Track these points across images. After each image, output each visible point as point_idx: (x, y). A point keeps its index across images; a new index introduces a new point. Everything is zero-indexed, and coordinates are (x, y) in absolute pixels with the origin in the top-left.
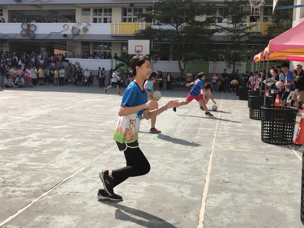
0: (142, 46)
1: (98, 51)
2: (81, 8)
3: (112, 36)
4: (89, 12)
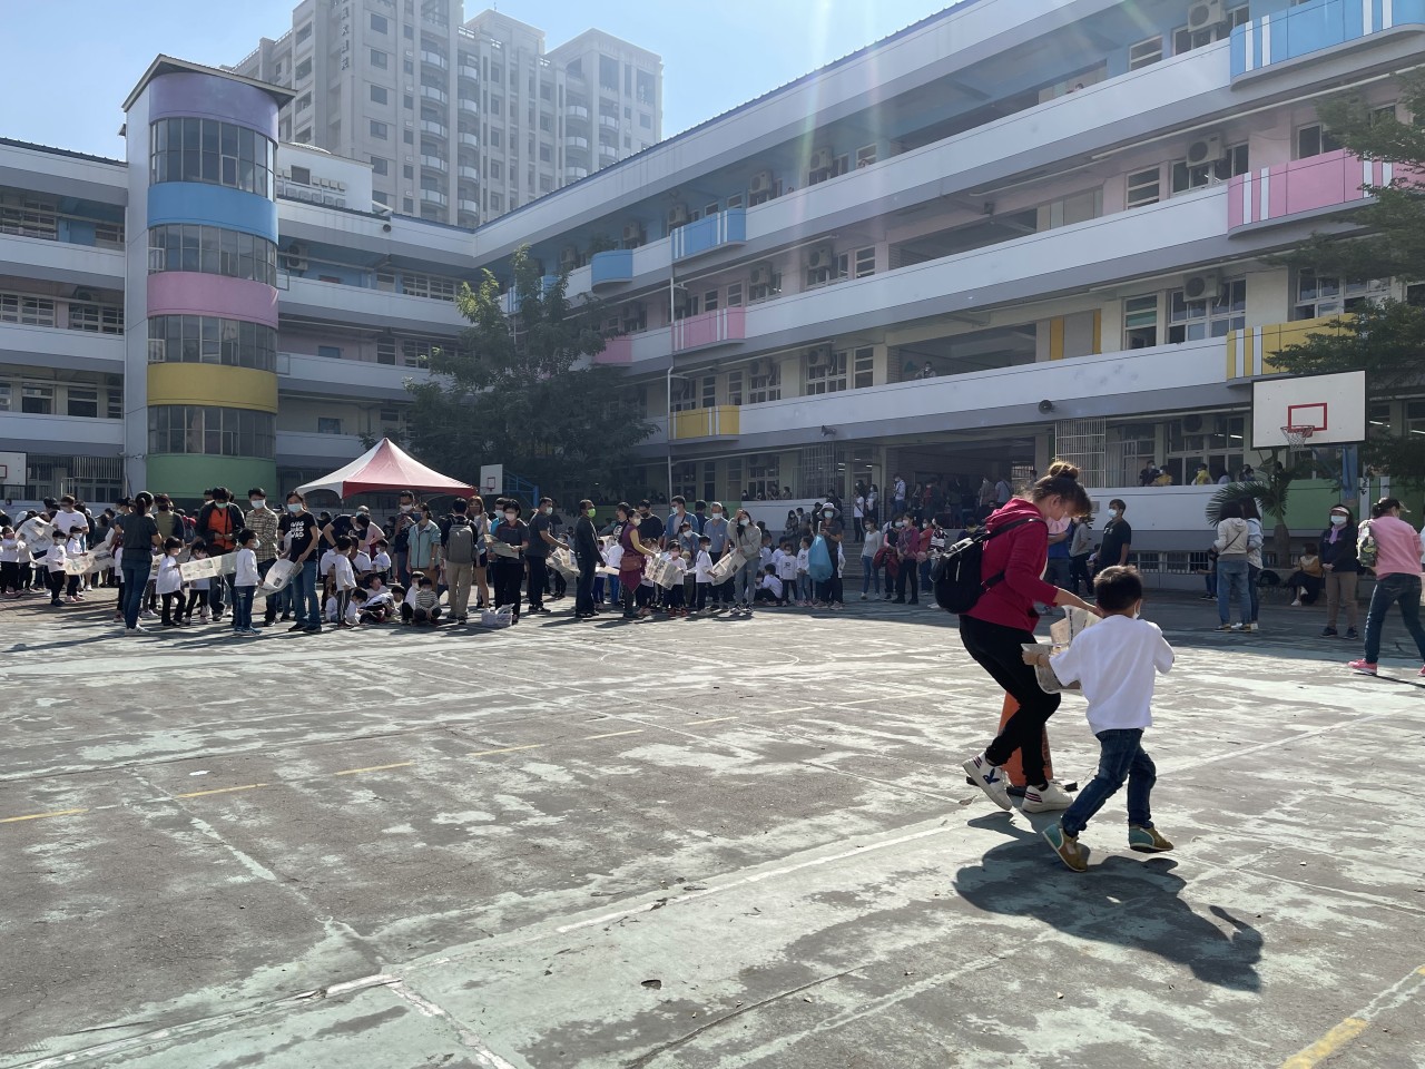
0: (1325, 405)
1: (1185, 455)
2: (1120, 301)
3: (1231, 387)
4: (1153, 309)
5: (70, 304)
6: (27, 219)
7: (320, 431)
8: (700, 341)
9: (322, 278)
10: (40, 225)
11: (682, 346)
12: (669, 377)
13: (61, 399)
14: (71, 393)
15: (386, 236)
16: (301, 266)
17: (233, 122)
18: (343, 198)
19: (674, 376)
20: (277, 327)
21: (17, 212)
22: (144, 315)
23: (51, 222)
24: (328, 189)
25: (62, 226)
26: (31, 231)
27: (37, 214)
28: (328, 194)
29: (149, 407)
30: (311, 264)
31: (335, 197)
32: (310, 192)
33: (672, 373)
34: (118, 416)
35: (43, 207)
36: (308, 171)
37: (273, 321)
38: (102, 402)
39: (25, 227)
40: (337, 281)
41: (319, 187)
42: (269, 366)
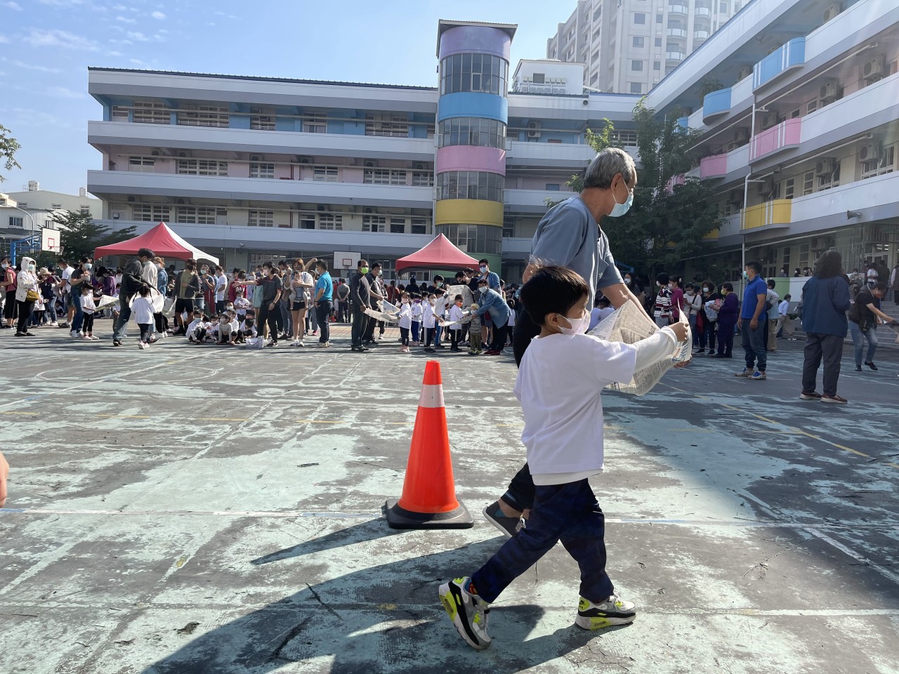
5: (414, 172)
6: (394, 127)
8: (767, 151)
9: (550, 141)
10: (400, 130)
11: (755, 156)
12: (746, 181)
13: (408, 225)
14: (413, 221)
15: (586, 108)
16: (536, 135)
17: (479, 52)
18: (564, 88)
19: (749, 181)
20: (505, 174)
21: (388, 124)
23: (406, 128)
24: (556, 84)
25: (409, 129)
26: (396, 134)
27: (399, 124)
28: (554, 88)
29: (435, 226)
30: (542, 133)
31: (559, 88)
32: (544, 87)
33: (749, 179)
35: (402, 120)
36: (543, 75)
37: (503, 171)
39: (393, 132)
40: (560, 141)
41: (550, 84)
42: (499, 198)
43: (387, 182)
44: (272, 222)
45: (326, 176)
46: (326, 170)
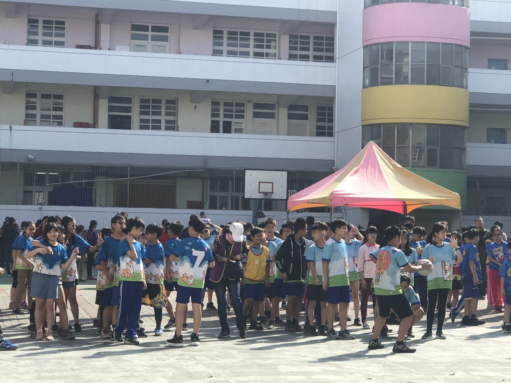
5: (291, 37)
7: (488, 141)
20: (468, 45)
22: (360, 44)
29: (363, 126)
34: (331, 134)
38: (311, 123)
42: (461, 84)
43: (246, 54)
44: (61, 117)
45: (149, 43)
46: (150, 33)
